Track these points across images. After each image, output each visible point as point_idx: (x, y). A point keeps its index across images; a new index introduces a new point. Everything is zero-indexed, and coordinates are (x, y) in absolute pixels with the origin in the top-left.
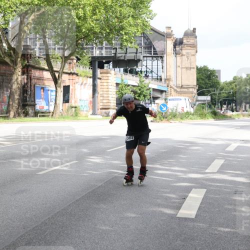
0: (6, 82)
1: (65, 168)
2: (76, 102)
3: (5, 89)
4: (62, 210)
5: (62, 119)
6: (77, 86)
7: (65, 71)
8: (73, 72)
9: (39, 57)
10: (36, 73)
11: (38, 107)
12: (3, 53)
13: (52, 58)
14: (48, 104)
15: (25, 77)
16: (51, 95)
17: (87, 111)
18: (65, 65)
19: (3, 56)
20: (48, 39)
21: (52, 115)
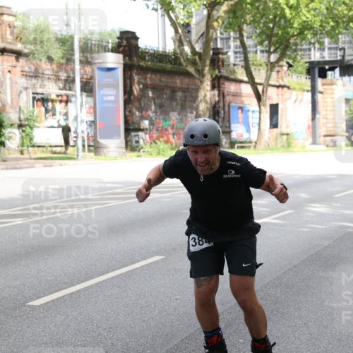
0: (189, 101)
1: (276, 221)
2: (288, 126)
3: (189, 110)
4: (274, 279)
5: (269, 151)
6: (290, 104)
7: (272, 82)
8: (282, 83)
9: (234, 65)
10: (231, 87)
11: (234, 135)
12: (185, 61)
13: (253, 64)
14: (248, 131)
15: (216, 92)
16: (253, 118)
17: (304, 140)
18: (270, 75)
19: (184, 64)
20: (247, 38)
21: (255, 146)
